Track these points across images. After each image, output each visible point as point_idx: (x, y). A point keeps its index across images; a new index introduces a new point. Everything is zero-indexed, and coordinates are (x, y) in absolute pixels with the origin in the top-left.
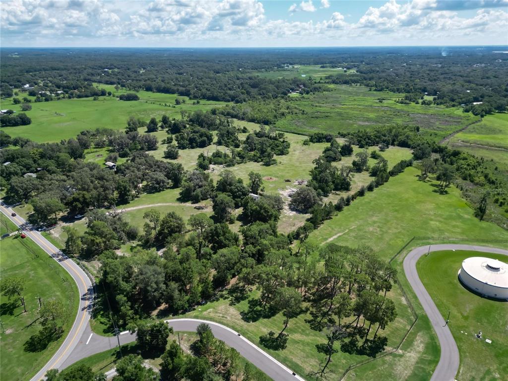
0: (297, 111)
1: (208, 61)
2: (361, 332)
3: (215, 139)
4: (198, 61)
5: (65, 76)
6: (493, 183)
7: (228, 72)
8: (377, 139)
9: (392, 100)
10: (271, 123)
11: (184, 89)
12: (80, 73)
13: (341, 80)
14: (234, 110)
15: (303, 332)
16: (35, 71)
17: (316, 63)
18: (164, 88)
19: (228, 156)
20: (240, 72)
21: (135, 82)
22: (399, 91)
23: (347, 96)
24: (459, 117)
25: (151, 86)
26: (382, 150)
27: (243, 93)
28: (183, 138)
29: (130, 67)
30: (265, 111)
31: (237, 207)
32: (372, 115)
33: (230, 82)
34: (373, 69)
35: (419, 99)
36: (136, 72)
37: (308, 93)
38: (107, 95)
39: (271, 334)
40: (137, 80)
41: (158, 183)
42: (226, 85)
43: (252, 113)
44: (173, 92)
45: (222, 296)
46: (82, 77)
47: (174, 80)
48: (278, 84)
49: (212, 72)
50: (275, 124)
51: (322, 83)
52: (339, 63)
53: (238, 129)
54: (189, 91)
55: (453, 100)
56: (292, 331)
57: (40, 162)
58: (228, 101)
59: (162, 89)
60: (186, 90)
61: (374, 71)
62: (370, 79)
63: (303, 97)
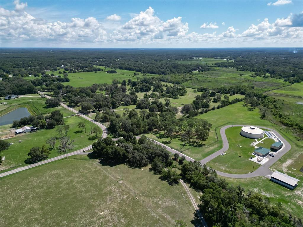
0: (195, 79)
1: (152, 55)
2: (197, 143)
3: (152, 89)
4: (147, 55)
5: (79, 62)
6: (277, 108)
7: (162, 61)
8: (230, 91)
9: (247, 75)
10: (180, 84)
11: (138, 68)
12: (86, 60)
13: (223, 65)
14: (162, 78)
15: (177, 141)
16: (64, 59)
17: (212, 57)
18: (129, 68)
19: (157, 95)
20: (169, 60)
21: (114, 65)
22: (253, 71)
23: (224, 73)
24: (280, 83)
25: (122, 67)
26: (231, 95)
27: (168, 70)
28: (138, 88)
29: (111, 58)
30: (178, 78)
31: (159, 111)
32: (233, 82)
33: (162, 65)
34: (244, 60)
35: (262, 75)
36: (114, 60)
37: (203, 71)
38: (101, 70)
39: (166, 141)
40: (115, 64)
41: (127, 102)
42: (160, 67)
43: (171, 79)
44: (133, 70)
45: (150, 133)
46: (88, 62)
47: (134, 64)
48: (187, 67)
49: (154, 61)
50: (182, 84)
51: (212, 67)
52: (226, 57)
53: (164, 86)
54: (141, 69)
55: (280, 75)
56: (173, 141)
57: (79, 94)
58: (161, 74)
59: (127, 68)
60: (140, 69)
61: (244, 61)
62: (240, 65)
63: (200, 73)
